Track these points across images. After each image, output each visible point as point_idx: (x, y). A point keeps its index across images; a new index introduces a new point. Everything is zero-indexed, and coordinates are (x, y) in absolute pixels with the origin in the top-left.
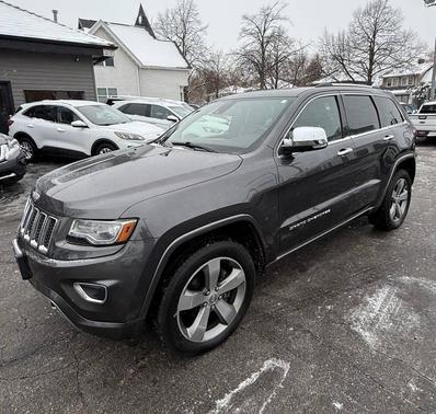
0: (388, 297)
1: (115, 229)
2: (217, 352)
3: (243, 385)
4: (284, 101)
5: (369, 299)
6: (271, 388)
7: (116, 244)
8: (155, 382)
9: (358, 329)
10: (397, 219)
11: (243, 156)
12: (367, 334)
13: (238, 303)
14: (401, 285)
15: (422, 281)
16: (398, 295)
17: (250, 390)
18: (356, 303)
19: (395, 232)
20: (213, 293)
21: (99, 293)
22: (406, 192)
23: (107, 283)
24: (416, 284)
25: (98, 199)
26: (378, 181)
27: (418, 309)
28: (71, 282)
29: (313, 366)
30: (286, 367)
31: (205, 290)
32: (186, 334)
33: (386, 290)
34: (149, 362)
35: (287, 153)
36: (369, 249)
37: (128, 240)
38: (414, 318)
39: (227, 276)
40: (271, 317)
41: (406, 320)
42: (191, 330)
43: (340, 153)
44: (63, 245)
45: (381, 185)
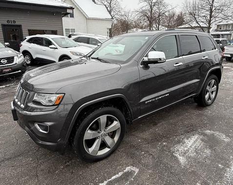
0: (197, 140)
1: (54, 98)
2: (104, 161)
3: (114, 177)
4: (147, 38)
5: (186, 141)
6: (127, 180)
7: (53, 105)
8: (72, 173)
9: (177, 155)
10: (210, 101)
11: (122, 65)
12: (181, 158)
13: (116, 138)
14: (205, 135)
15: (217, 133)
16: (202, 140)
17: (117, 180)
18: (179, 142)
19: (208, 108)
20: (103, 132)
21: (45, 128)
22: (215, 87)
23: (49, 124)
24: (213, 135)
25: (48, 83)
26: (199, 80)
27: (211, 147)
28: (33, 122)
29: (150, 171)
30: (137, 170)
31: (99, 130)
32: (88, 151)
33: (196, 137)
34: (71, 163)
35: (146, 65)
36: (192, 116)
37: (60, 104)
38: (208, 151)
39: (111, 124)
40: (134, 146)
41: (203, 152)
42: (91, 150)
43: (175, 65)
44: (31, 105)
45: (200, 83)
